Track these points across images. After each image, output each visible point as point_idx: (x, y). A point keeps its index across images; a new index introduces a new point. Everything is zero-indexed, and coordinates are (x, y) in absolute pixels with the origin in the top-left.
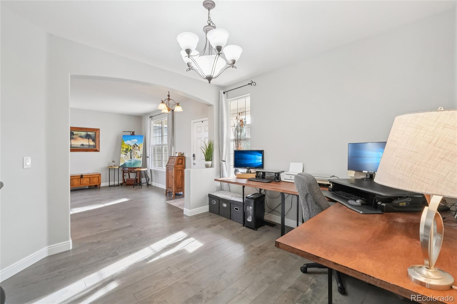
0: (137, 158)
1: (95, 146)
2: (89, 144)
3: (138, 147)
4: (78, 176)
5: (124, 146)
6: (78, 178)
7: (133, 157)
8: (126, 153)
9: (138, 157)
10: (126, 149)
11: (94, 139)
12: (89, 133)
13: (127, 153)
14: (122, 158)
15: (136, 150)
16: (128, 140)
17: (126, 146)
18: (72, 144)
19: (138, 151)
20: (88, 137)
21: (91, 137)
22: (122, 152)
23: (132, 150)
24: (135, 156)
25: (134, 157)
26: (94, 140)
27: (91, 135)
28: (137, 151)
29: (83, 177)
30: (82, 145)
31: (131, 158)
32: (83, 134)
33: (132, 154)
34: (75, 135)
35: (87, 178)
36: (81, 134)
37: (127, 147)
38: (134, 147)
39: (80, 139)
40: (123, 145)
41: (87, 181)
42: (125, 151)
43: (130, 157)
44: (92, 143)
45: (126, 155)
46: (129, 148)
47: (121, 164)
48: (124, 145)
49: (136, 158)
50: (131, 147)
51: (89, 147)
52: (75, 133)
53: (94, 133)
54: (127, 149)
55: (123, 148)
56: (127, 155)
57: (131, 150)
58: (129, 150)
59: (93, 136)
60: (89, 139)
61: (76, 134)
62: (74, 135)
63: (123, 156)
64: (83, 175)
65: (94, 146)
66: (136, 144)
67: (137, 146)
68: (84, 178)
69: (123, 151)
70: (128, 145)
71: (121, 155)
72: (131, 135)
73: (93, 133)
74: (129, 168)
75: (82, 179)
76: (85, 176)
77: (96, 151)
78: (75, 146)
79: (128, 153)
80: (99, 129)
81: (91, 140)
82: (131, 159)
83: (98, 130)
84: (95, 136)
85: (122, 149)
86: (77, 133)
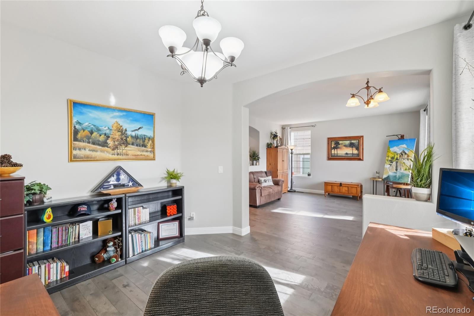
0: (404, 170)
1: (358, 155)
2: (353, 153)
3: (406, 156)
4: (338, 184)
5: (390, 154)
6: (338, 186)
7: (399, 169)
8: (391, 164)
9: (406, 169)
10: (391, 158)
11: (357, 147)
12: (353, 141)
13: (392, 163)
14: (386, 168)
15: (404, 159)
16: (394, 146)
17: (391, 154)
18: (338, 153)
19: (406, 161)
20: (352, 145)
21: (355, 145)
22: (386, 161)
23: (398, 159)
24: (402, 167)
25: (401, 169)
26: (357, 149)
27: (354, 143)
28: (404, 161)
29: (341, 186)
30: (347, 154)
31: (396, 170)
32: (347, 142)
33: (398, 164)
34: (340, 145)
35: (346, 186)
36: (345, 143)
37: (393, 156)
38: (401, 155)
39: (344, 148)
40: (388, 153)
41: (346, 190)
42: (390, 161)
43: (395, 168)
44: (355, 152)
45: (391, 165)
46: (395, 156)
47: (385, 176)
48: (389, 152)
49: (402, 171)
50: (397, 155)
51: (353, 155)
52: (340, 142)
53: (358, 141)
54: (393, 158)
55: (388, 157)
56: (392, 165)
57: (397, 159)
58: (395, 160)
59: (357, 144)
60: (352, 147)
61: (341, 144)
62: (339, 144)
63: (387, 166)
64: (342, 183)
65: (357, 154)
66: (404, 152)
67: (406, 154)
68: (343, 186)
69: (387, 161)
70: (394, 152)
71: (386, 165)
72: (399, 139)
73: (356, 142)
74: (393, 183)
75: (341, 187)
76: (343, 184)
77: (360, 159)
78: (340, 155)
79: (394, 163)
80: (363, 136)
81: (354, 149)
82: (395, 171)
83: (362, 138)
84: (358, 143)
85: (387, 158)
86: (342, 143)
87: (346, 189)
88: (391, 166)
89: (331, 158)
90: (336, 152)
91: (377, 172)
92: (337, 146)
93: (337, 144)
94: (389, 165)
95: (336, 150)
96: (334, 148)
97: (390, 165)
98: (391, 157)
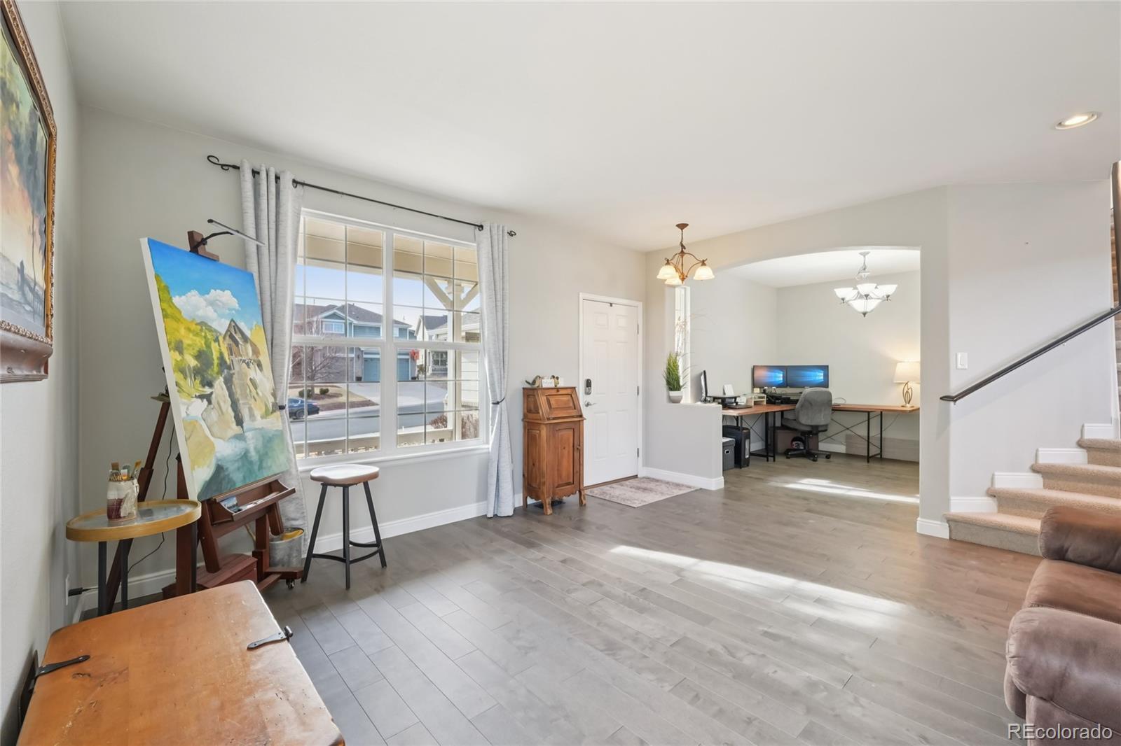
0: (262, 417)
3: (249, 348)
5: (183, 330)
7: (244, 413)
8: (207, 390)
9: (267, 413)
10: (196, 358)
13: (210, 385)
14: (192, 425)
15: (248, 365)
17: (191, 336)
22: (178, 377)
23: (227, 362)
24: (251, 404)
25: (252, 416)
28: (252, 373)
31: (239, 422)
33: (235, 391)
38: (234, 347)
40: (171, 323)
42: (197, 372)
43: (233, 414)
45: (208, 398)
46: (208, 346)
48: (178, 319)
49: (260, 423)
50: (216, 340)
54: (204, 358)
55: (180, 349)
56: (212, 400)
57: (222, 363)
58: (216, 368)
63: (191, 408)
66: (236, 327)
67: (245, 338)
69: (183, 374)
70: (201, 325)
71: (181, 400)
74: (237, 496)
79: (215, 385)
82: (237, 430)
85: (174, 355)
88: (210, 403)
94: (201, 397)
97: (205, 402)
98: (195, 352)
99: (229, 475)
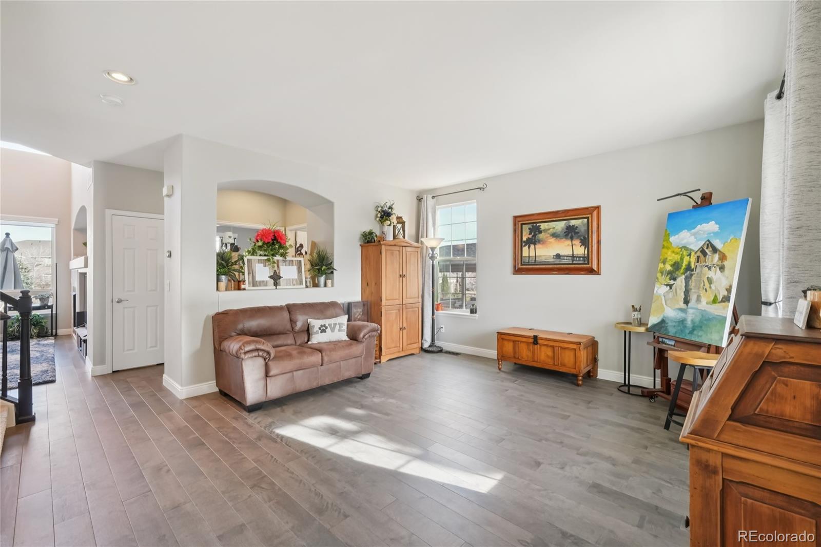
0: (707, 303)
1: (587, 258)
2: (573, 254)
3: (716, 256)
4: (529, 337)
5: (669, 253)
6: (528, 343)
7: (693, 297)
8: (672, 282)
9: (715, 301)
10: (672, 266)
11: (584, 237)
12: (573, 223)
13: (675, 279)
14: (659, 297)
15: (710, 268)
17: (673, 255)
18: (537, 255)
19: (715, 274)
20: (570, 233)
21: (578, 233)
22: (659, 275)
23: (693, 267)
24: (702, 293)
25: (699, 299)
26: (585, 242)
27: (577, 227)
28: (711, 274)
29: (537, 343)
30: (558, 256)
31: (686, 302)
32: (560, 226)
33: (692, 284)
34: (543, 233)
35: (547, 346)
36: (554, 228)
37: (677, 258)
38: (702, 257)
39: (552, 240)
40: (665, 250)
41: (548, 356)
42: (670, 273)
43: (683, 297)
44: (580, 250)
45: (671, 286)
46: (682, 259)
47: (653, 320)
48: (668, 248)
49: (703, 305)
50: (690, 255)
51: (573, 261)
52: (543, 226)
53: (586, 220)
54: (676, 266)
55: (664, 262)
56: (674, 287)
57: (688, 268)
58: (682, 271)
59: (583, 229)
60: (572, 239)
61: (545, 230)
62: (540, 232)
63: (661, 290)
64: (541, 335)
65: (584, 257)
66: (710, 244)
67: (715, 250)
68: (540, 345)
69: (662, 273)
70: (681, 248)
71: (657, 285)
72: (697, 207)
73: (582, 222)
74: (676, 341)
75: (536, 347)
76: (542, 339)
77: (591, 271)
78: (543, 259)
79: (679, 280)
80: (598, 208)
81: (577, 242)
82: (684, 306)
83: (595, 213)
84: (586, 228)
85: (661, 265)
86: (547, 228)
87: (549, 352)
88: (671, 288)
89: (523, 267)
90: (532, 254)
91: (633, 306)
92: (534, 236)
93: (535, 230)
94: (667, 285)
95: (532, 246)
96: (530, 242)
97: (668, 287)
98: (672, 263)
99: (667, 326)
